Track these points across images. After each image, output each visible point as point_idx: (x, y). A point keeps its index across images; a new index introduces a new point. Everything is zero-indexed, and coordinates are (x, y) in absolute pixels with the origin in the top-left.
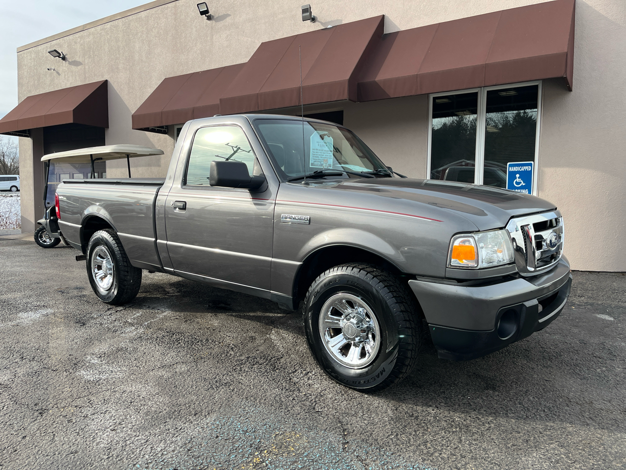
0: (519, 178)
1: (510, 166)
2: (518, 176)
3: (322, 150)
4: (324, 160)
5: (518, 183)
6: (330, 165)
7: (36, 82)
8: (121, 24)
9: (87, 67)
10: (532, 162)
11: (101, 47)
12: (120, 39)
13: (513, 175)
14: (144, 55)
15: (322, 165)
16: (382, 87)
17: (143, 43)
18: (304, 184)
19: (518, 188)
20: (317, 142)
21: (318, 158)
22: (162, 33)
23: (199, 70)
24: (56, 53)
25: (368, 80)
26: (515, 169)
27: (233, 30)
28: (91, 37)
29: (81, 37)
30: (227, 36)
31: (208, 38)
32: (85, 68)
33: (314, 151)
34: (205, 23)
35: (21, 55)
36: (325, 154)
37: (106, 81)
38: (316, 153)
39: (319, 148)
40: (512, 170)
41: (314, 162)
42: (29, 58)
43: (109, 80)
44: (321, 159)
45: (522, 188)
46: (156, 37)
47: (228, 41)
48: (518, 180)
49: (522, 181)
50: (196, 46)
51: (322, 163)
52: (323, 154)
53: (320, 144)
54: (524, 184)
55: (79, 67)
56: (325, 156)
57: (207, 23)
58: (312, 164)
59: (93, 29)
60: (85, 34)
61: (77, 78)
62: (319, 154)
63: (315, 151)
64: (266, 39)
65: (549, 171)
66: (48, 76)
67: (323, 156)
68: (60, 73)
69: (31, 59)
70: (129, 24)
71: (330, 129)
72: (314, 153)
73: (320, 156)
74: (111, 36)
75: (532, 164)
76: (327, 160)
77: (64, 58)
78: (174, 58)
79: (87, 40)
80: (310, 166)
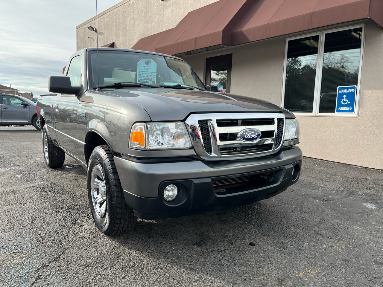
0: (345, 98)
1: (340, 89)
2: (345, 96)
3: (147, 72)
4: (149, 78)
5: (344, 102)
6: (154, 82)
7: (84, 45)
8: (121, 9)
9: (106, 35)
10: (356, 86)
11: (112, 23)
12: (121, 18)
13: (341, 95)
14: (131, 26)
15: (147, 82)
16: (245, 34)
17: (131, 19)
18: (97, 90)
19: (344, 106)
20: (143, 66)
21: (144, 77)
22: (140, 12)
23: (156, 33)
24: (91, 28)
25: (239, 30)
26: (343, 91)
27: (174, 6)
28: (108, 18)
29: (104, 18)
30: (171, 10)
31: (162, 13)
32: (105, 36)
33: (140, 72)
34: (160, 3)
35: (78, 30)
36: (150, 75)
37: (114, 43)
38: (142, 74)
39: (145, 70)
40: (341, 92)
41: (141, 79)
42: (81, 32)
43: (115, 42)
44: (146, 77)
45: (347, 105)
46: (137, 14)
47: (171, 13)
48: (345, 99)
49: (347, 100)
50: (156, 18)
51: (147, 80)
52: (148, 74)
53: (145, 67)
54: (348, 103)
55: (102, 36)
56: (149, 76)
57: (161, 3)
58: (139, 81)
59: (109, 13)
60: (105, 16)
61: (102, 42)
62: (145, 74)
63: (142, 72)
64: (191, 10)
65: (367, 92)
66: (89, 42)
67: (148, 76)
68: (94, 40)
69: (82, 33)
70: (125, 8)
71: (154, 57)
72: (140, 74)
73: (145, 76)
74: (116, 17)
75: (355, 87)
76: (151, 79)
77: (96, 31)
78: (145, 26)
79: (106, 20)
80: (138, 83)
